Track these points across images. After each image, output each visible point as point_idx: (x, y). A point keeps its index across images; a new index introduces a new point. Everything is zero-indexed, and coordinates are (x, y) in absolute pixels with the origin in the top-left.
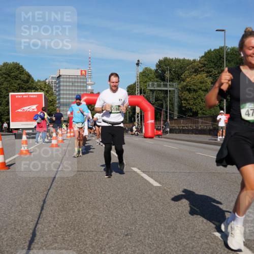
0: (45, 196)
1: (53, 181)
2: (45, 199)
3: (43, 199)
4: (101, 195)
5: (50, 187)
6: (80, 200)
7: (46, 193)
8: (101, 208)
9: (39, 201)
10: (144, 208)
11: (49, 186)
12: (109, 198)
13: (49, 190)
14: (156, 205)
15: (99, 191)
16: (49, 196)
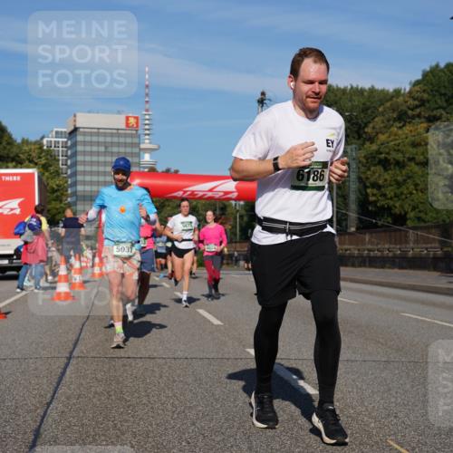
0: (39, 419)
1: (58, 383)
2: (40, 426)
3: (35, 426)
4: (176, 416)
5: (53, 397)
6: (124, 428)
7: (40, 412)
8: (174, 447)
9: (25, 433)
10: (278, 447)
11: (49, 395)
12: (194, 424)
13: (49, 404)
14: (307, 441)
15: (169, 407)
16: (49, 420)
